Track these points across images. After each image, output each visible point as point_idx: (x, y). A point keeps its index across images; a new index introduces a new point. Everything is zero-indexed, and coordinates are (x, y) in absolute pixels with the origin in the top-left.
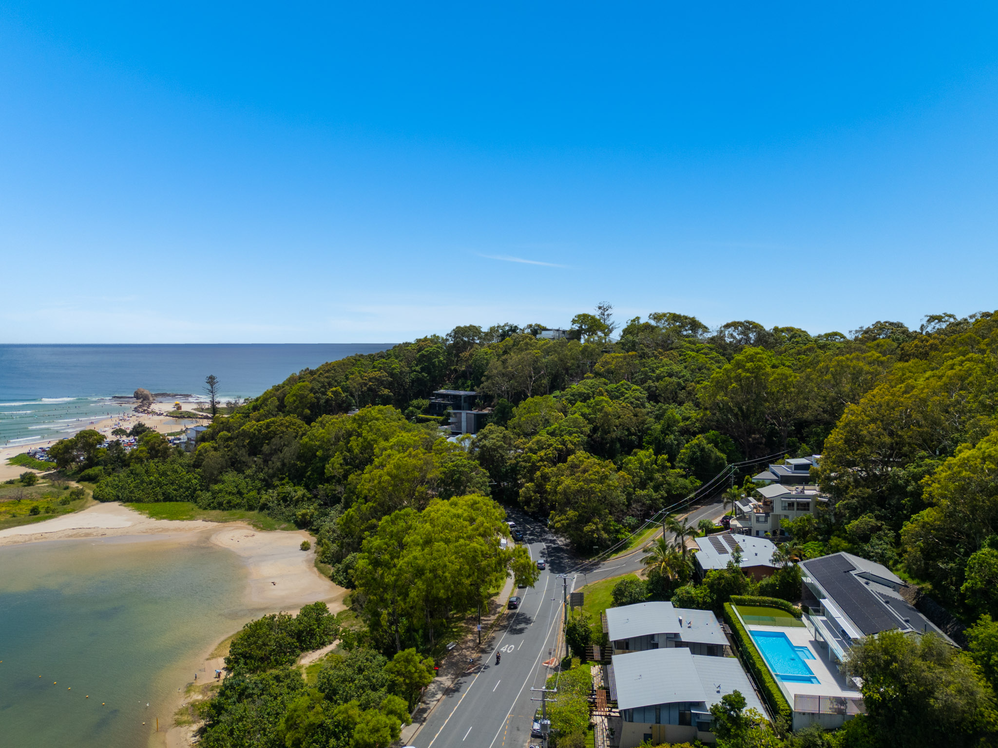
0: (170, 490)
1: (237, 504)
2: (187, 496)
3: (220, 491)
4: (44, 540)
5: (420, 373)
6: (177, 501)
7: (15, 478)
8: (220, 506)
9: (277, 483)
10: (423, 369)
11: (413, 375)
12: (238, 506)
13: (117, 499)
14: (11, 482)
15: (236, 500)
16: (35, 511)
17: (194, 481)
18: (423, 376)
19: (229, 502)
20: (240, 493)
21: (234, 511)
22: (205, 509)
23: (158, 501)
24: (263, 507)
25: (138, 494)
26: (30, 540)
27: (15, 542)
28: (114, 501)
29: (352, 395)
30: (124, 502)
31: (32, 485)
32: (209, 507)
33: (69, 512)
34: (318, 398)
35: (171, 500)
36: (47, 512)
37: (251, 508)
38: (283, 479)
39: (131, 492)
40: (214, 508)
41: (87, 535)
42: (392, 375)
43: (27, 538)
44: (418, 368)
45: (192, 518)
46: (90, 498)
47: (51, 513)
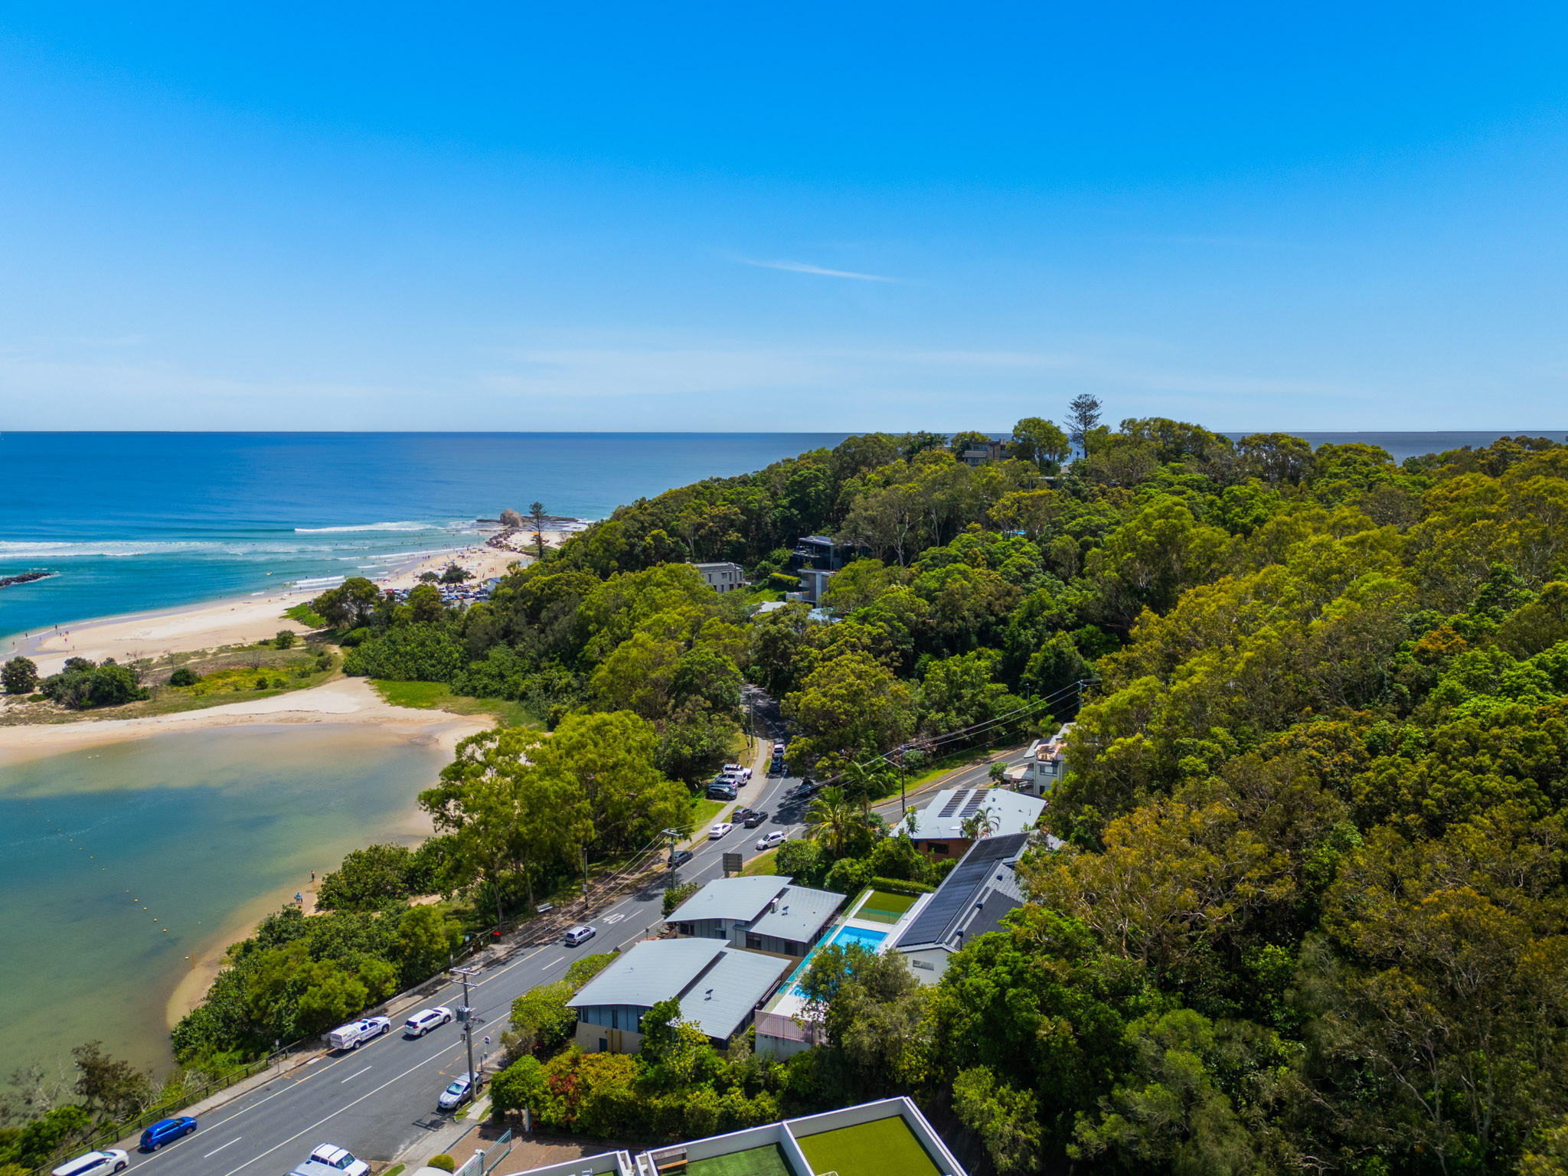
0: (427, 665)
1: (495, 691)
2: (444, 675)
3: (478, 672)
4: (250, 723)
5: (788, 508)
6: (433, 681)
7: (271, 638)
8: (473, 692)
9: (546, 664)
10: (792, 504)
11: (777, 512)
12: (496, 693)
13: (366, 673)
14: (265, 643)
15: (495, 685)
16: (262, 685)
17: (456, 655)
18: (792, 514)
19: (485, 687)
20: (502, 676)
21: (490, 700)
22: (457, 694)
23: (410, 679)
24: (523, 696)
25: (389, 669)
26: (235, 722)
27: (217, 724)
28: (363, 675)
29: (684, 540)
30: (373, 678)
31: (288, 647)
32: (461, 692)
33: (301, 688)
34: (633, 546)
35: (425, 679)
36: (277, 687)
37: (510, 697)
38: (553, 660)
39: (380, 665)
40: (467, 694)
41: (301, 720)
42: (745, 511)
43: (232, 719)
44: (785, 502)
45: (432, 706)
46: (339, 670)
47: (281, 687)
